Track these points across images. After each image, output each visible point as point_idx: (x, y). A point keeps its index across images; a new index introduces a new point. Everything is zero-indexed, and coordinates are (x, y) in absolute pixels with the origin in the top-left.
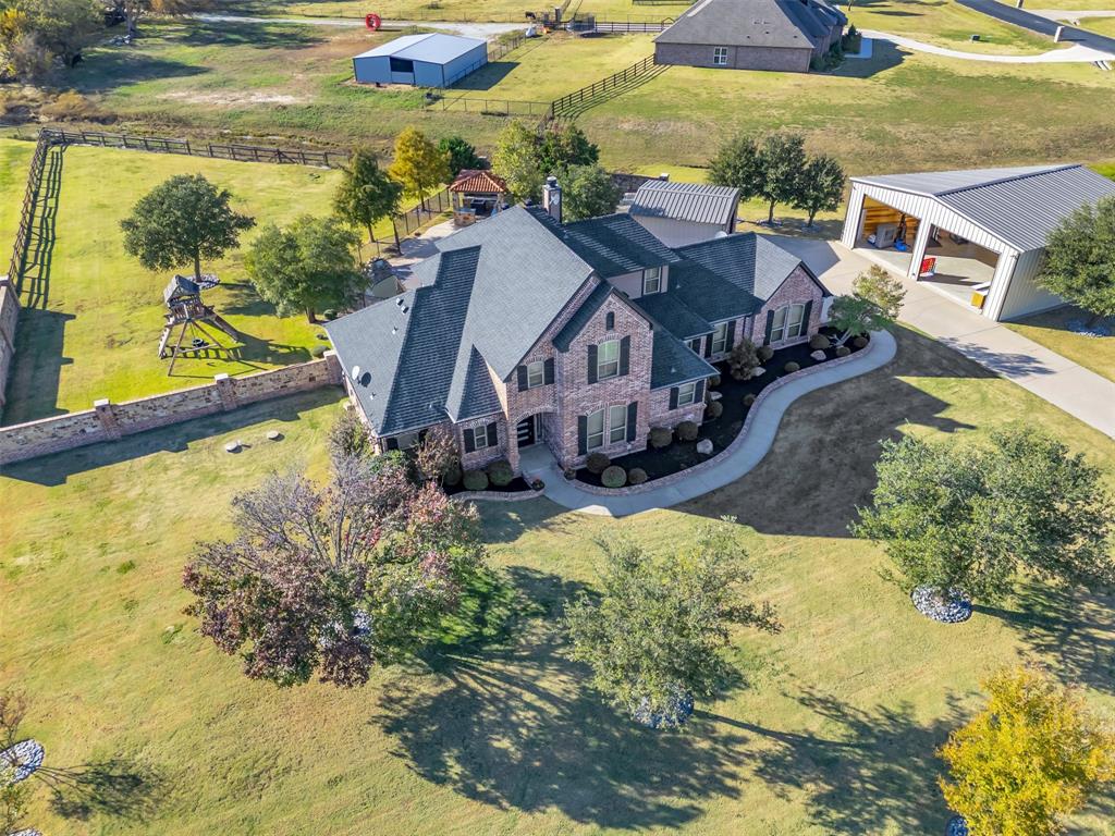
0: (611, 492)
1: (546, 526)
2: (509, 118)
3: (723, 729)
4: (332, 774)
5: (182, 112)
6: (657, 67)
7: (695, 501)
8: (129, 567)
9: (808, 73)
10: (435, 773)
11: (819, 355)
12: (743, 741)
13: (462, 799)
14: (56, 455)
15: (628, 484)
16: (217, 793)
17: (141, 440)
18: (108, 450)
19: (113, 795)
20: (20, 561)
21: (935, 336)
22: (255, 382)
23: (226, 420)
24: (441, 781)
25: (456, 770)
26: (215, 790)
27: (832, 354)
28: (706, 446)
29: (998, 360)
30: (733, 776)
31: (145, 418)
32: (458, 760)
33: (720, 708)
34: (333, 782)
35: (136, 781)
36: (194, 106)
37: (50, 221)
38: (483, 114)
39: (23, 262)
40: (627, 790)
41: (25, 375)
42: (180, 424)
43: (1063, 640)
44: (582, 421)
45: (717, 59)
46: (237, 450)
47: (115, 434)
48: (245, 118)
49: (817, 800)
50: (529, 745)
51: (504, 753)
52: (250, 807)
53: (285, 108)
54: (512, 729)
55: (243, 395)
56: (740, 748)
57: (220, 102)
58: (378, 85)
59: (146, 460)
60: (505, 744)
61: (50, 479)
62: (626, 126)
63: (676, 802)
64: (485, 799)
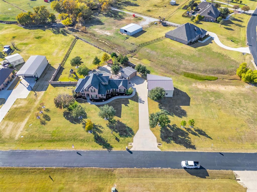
0: (92, 102)
1: (85, 103)
2: (134, 45)
3: (83, 120)
5: (95, 34)
6: (165, 38)
7: (97, 105)
9: (187, 45)
10: (64, 116)
11: (124, 95)
14: (56, 85)
15: (94, 102)
18: (60, 85)
19: (47, 111)
20: (50, 93)
21: (139, 96)
22: (72, 82)
23: (69, 85)
24: (64, 117)
25: (66, 117)
26: (52, 112)
27: (125, 95)
28: (104, 100)
29: (141, 100)
30: (81, 123)
31: (63, 83)
33: (84, 119)
34: (59, 115)
36: (97, 33)
38: (131, 43)
39: (64, 60)
40: (74, 121)
41: (58, 75)
42: (66, 84)
43: (111, 124)
44: (91, 95)
45: (174, 39)
46: (68, 88)
47: (61, 84)
48: (102, 37)
50: (71, 117)
52: (54, 114)
53: (108, 36)
54: (70, 115)
55: (71, 83)
56: (83, 122)
57: (101, 33)
58: (122, 33)
59: (61, 87)
60: (69, 116)
61: (55, 87)
62: (147, 51)
63: (76, 123)
64: (66, 119)
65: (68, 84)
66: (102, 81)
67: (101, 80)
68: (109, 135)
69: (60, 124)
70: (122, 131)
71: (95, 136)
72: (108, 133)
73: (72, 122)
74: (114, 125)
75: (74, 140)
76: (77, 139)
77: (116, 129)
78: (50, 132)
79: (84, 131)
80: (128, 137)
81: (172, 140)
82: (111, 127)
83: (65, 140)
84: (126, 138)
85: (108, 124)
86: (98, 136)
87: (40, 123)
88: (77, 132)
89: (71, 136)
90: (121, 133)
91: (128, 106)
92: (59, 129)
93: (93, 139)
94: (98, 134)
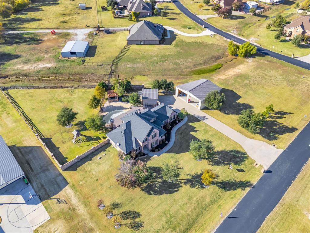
0: (157, 153)
1: (150, 160)
2: (103, 66)
3: (179, 180)
4: (139, 197)
7: (168, 151)
8: (97, 180)
9: (160, 45)
10: (150, 194)
11: (177, 122)
12: (181, 181)
13: (154, 196)
15: (159, 151)
16: (128, 203)
17: (83, 160)
18: (80, 163)
20: (81, 183)
21: (192, 115)
22: (97, 146)
23: (95, 153)
24: (151, 195)
25: (152, 193)
27: (179, 121)
28: (167, 142)
29: (201, 118)
30: (181, 185)
31: (83, 157)
32: (152, 192)
33: (178, 178)
34: (140, 198)
35: (117, 204)
36: (26, 70)
37: (25, 115)
38: (97, 65)
40: (171, 190)
42: (88, 155)
43: (212, 160)
44: (151, 144)
45: (141, 43)
46: (100, 158)
48: (41, 72)
49: (190, 185)
50: (159, 188)
51: (156, 190)
52: (132, 203)
53: (49, 68)
54: (157, 187)
56: (181, 182)
57: (33, 68)
58: (68, 58)
59: (87, 163)
60: (156, 189)
61: (75, 170)
62: (128, 66)
63: (176, 189)
64: (157, 195)
65: (92, 153)
66: (150, 118)
67: (148, 117)
68: (228, 173)
69: (160, 207)
70: (231, 159)
71: (218, 186)
72: (223, 171)
73: (171, 192)
74: (217, 159)
75: (205, 210)
76: (206, 205)
77: (224, 161)
78: (163, 227)
79: (199, 191)
80: (245, 160)
81: (275, 135)
82: (217, 163)
83: (196, 219)
84: (245, 162)
85: (209, 163)
86: (220, 183)
87: (133, 229)
88: (195, 198)
89: (195, 209)
90: (234, 161)
91: (198, 131)
92: (170, 214)
93: (220, 190)
94: (217, 181)
